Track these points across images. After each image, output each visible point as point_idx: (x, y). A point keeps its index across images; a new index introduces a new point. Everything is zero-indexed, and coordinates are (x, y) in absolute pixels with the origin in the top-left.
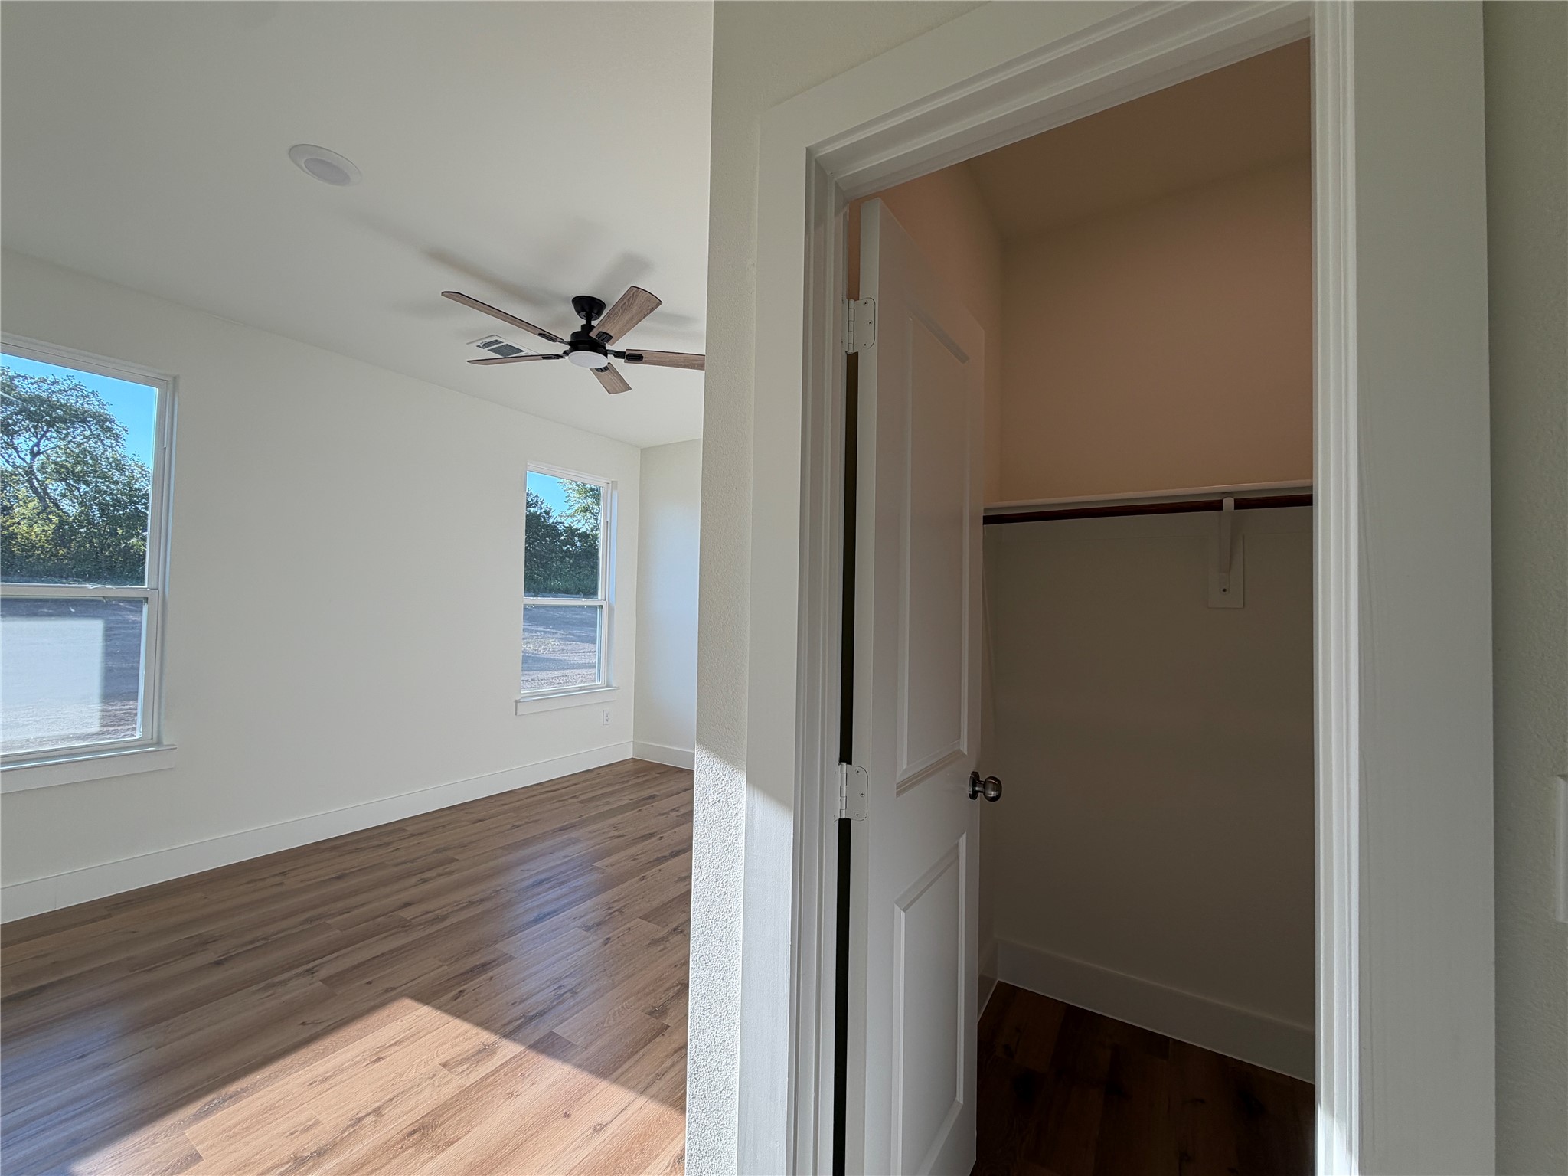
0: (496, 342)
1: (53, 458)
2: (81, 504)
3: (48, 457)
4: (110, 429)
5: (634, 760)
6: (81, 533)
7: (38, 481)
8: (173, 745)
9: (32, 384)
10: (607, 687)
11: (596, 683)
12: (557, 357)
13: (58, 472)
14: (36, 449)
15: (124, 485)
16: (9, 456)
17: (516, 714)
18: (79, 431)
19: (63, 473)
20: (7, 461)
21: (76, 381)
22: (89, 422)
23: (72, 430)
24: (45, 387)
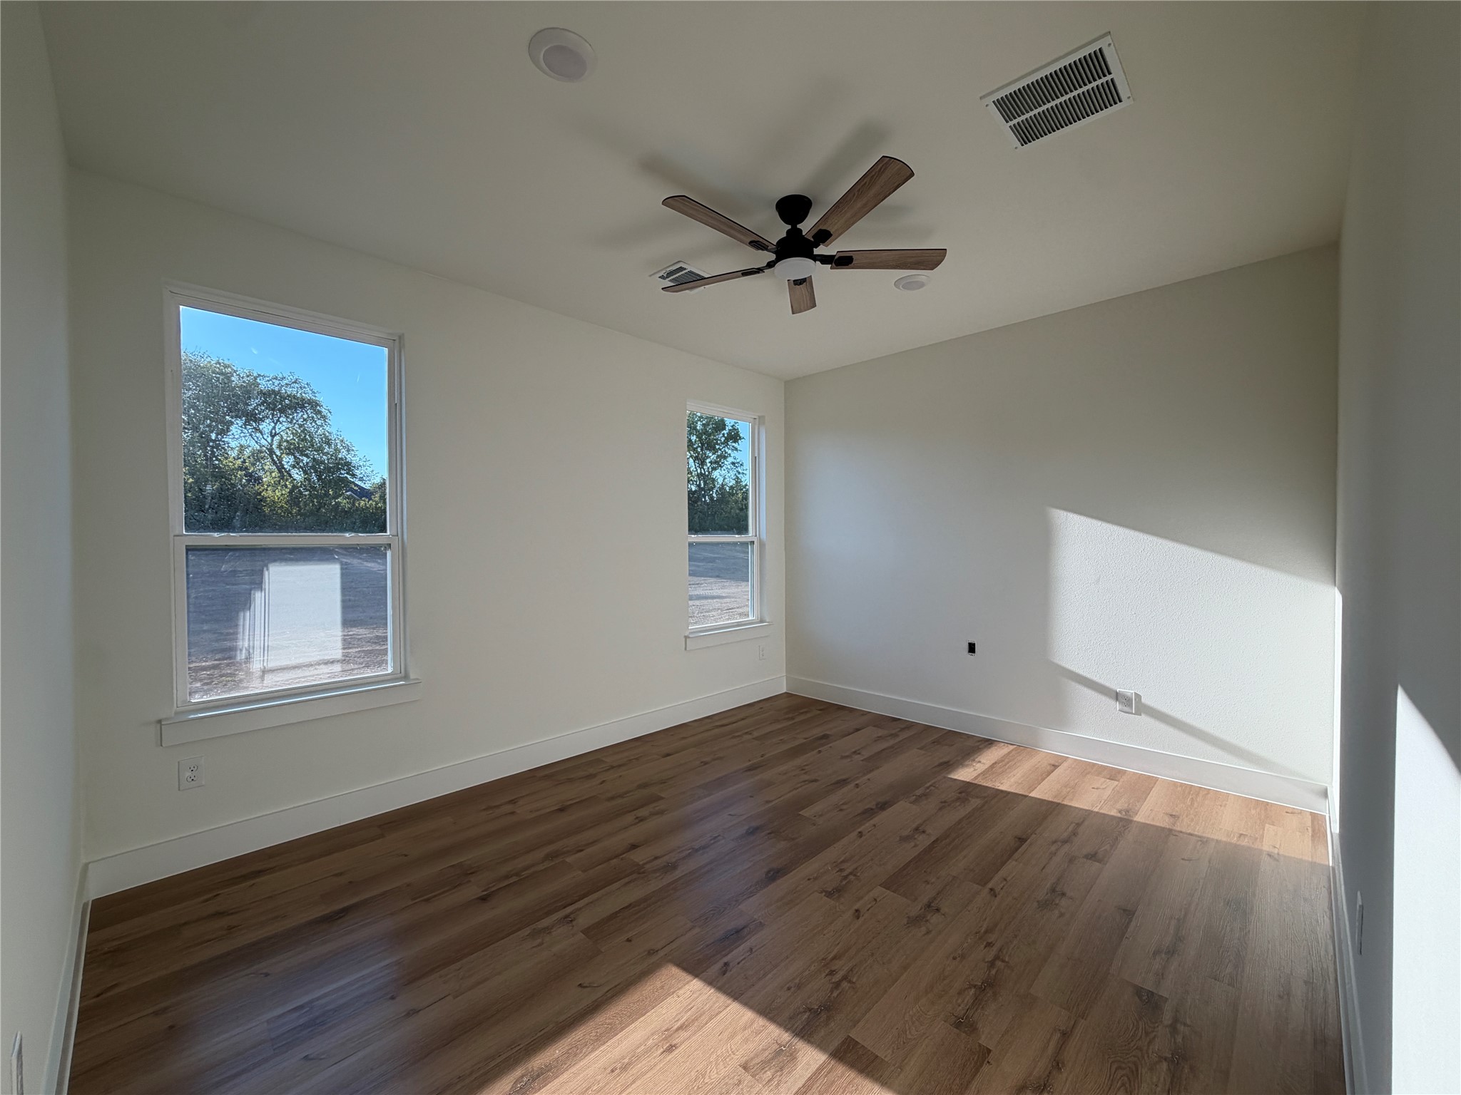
0: (681, 269)
1: (285, 438)
2: (305, 472)
3: (282, 437)
4: (320, 412)
5: (787, 695)
6: (306, 495)
7: (277, 456)
8: (417, 679)
9: (268, 381)
10: (762, 621)
11: (750, 618)
12: (759, 270)
13: (289, 449)
14: (274, 431)
15: (332, 455)
16: (258, 438)
17: (686, 649)
18: (300, 415)
19: (291, 449)
20: (256, 442)
21: (296, 377)
22: (306, 407)
23: (295, 414)
24: (277, 382)
